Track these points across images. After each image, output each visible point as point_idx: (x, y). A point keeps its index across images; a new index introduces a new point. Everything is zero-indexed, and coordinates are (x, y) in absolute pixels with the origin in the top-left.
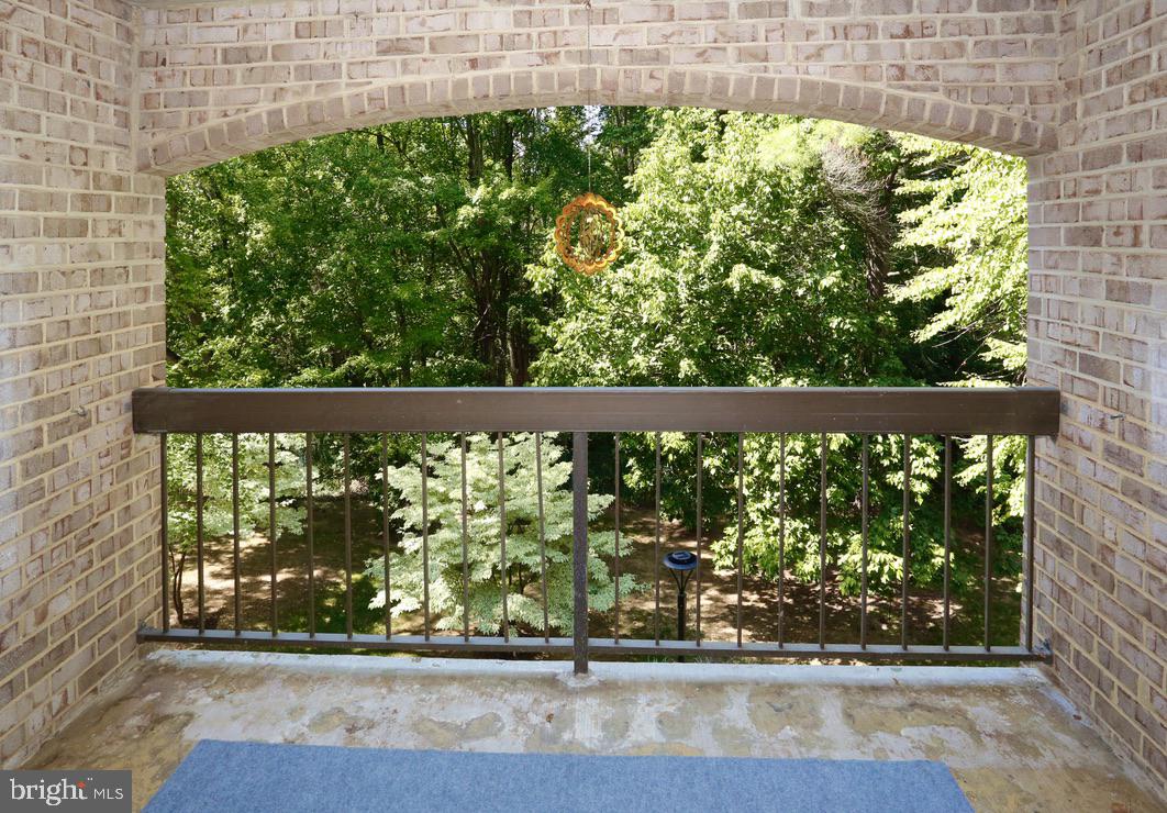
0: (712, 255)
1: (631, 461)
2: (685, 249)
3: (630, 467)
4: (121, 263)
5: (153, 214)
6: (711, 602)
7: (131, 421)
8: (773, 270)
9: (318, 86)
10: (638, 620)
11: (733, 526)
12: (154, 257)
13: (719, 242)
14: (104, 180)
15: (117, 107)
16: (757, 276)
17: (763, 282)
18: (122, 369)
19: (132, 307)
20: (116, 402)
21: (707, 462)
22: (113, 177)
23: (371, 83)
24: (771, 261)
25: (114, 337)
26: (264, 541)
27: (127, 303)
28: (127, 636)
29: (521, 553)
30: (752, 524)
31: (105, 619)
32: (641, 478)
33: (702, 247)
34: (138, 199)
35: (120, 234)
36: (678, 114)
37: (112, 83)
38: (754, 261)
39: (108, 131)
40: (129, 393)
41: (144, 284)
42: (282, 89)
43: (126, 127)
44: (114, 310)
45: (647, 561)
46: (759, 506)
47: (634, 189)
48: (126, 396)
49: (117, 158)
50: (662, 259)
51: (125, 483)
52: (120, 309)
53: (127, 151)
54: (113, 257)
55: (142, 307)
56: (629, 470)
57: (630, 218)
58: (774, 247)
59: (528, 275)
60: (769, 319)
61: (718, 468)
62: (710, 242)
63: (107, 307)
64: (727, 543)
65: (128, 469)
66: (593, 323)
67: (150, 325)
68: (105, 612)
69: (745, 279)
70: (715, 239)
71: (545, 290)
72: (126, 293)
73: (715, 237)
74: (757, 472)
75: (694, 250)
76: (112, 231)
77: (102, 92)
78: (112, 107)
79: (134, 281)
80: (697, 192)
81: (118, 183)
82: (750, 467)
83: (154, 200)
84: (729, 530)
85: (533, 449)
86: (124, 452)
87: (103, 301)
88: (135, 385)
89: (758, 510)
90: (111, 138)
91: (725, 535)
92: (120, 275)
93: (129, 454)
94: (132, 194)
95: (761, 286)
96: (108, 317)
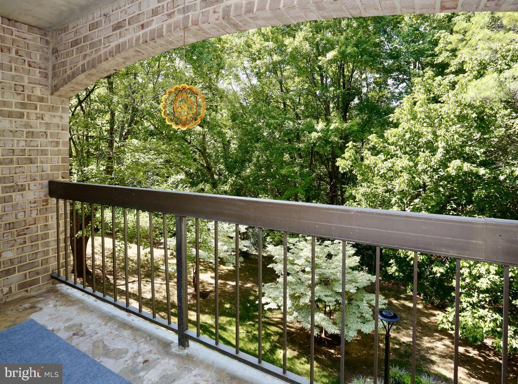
0: (439, 155)
1: (392, 261)
2: (424, 152)
3: (391, 264)
4: (43, 130)
5: (62, 112)
6: (445, 347)
7: (48, 192)
8: (483, 164)
9: (96, 50)
10: (397, 344)
11: (452, 308)
12: (63, 130)
13: (443, 147)
14: (33, 98)
15: (41, 70)
16: (467, 167)
17: (472, 170)
18: (43, 171)
19: (49, 148)
20: (40, 184)
21: (435, 269)
22: (38, 97)
23: (110, 45)
24: (481, 159)
25: (39, 159)
26: (233, 268)
27: (46, 146)
28: (45, 274)
29: (322, 295)
30: (464, 310)
31: (32, 265)
32: (396, 270)
33: (434, 151)
34: (53, 106)
35: (42, 119)
36: (424, 79)
37: (38, 61)
38: (469, 159)
39: (36, 79)
40: (47, 181)
41: (58, 140)
42: (86, 54)
43: (46, 78)
44: (39, 148)
45: (409, 315)
46: (468, 299)
47: (395, 121)
48: (46, 182)
49: (40, 90)
50: (411, 157)
51: (45, 215)
52: (43, 148)
53: (47, 87)
54: (39, 127)
55: (56, 149)
56: (390, 265)
57: (391, 136)
58: (482, 150)
59: (337, 164)
60: (479, 193)
61: (442, 273)
62: (438, 148)
63: (35, 147)
64: (448, 316)
65: (46, 210)
66: (372, 189)
67: (60, 157)
68: (32, 262)
69: (460, 168)
70: (440, 146)
71: (345, 171)
72: (46, 142)
73: (441, 144)
74: (468, 280)
75: (429, 152)
76: (38, 118)
77: (32, 64)
78: (38, 70)
79: (50, 138)
80: (431, 121)
81: (41, 99)
82: (464, 277)
83: (62, 107)
84: (449, 309)
85: (341, 248)
86: (44, 203)
87: (32, 144)
88: (51, 179)
89: (469, 302)
90: (37, 82)
91: (446, 311)
92: (42, 135)
93: (47, 204)
94: (49, 104)
95: (470, 173)
96: (36, 151)
